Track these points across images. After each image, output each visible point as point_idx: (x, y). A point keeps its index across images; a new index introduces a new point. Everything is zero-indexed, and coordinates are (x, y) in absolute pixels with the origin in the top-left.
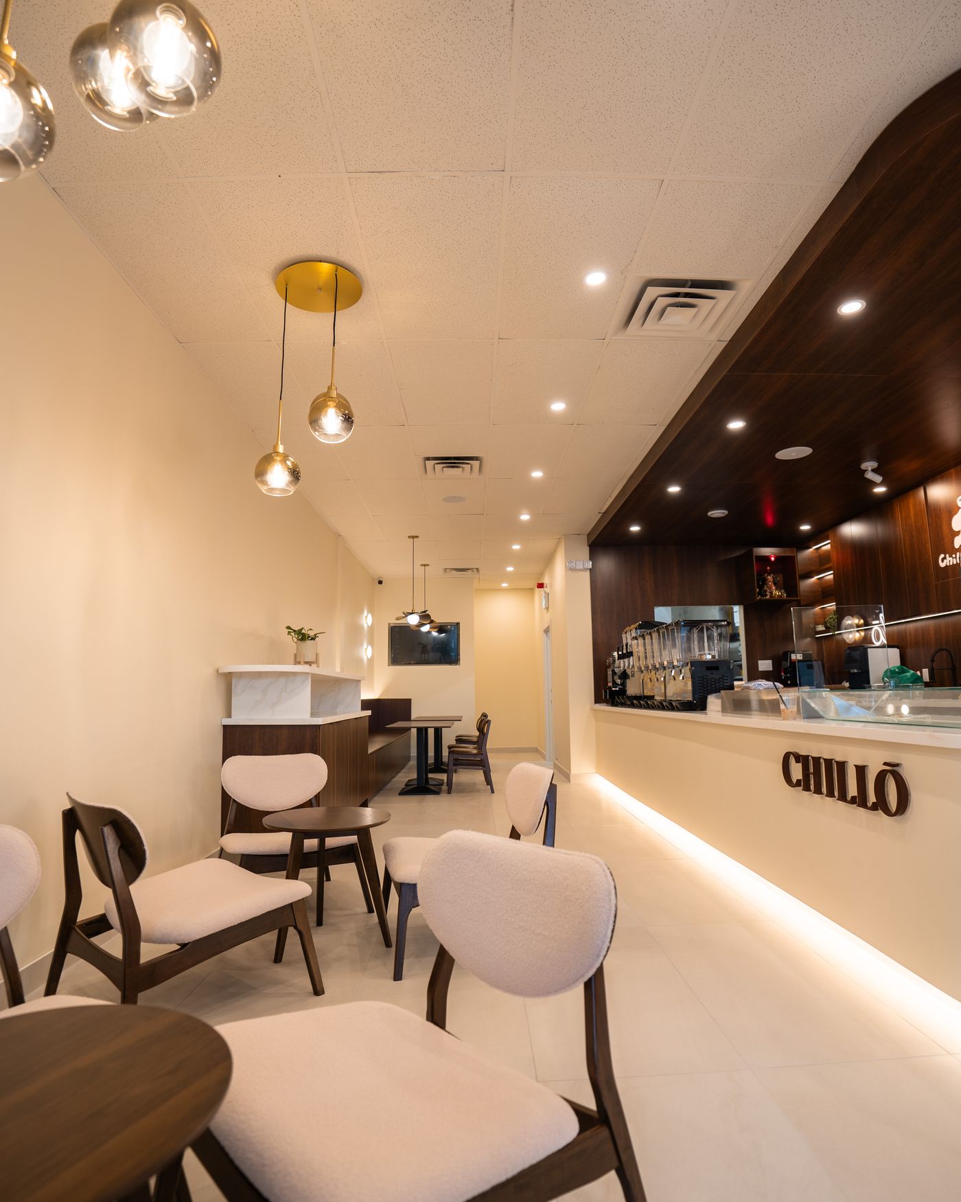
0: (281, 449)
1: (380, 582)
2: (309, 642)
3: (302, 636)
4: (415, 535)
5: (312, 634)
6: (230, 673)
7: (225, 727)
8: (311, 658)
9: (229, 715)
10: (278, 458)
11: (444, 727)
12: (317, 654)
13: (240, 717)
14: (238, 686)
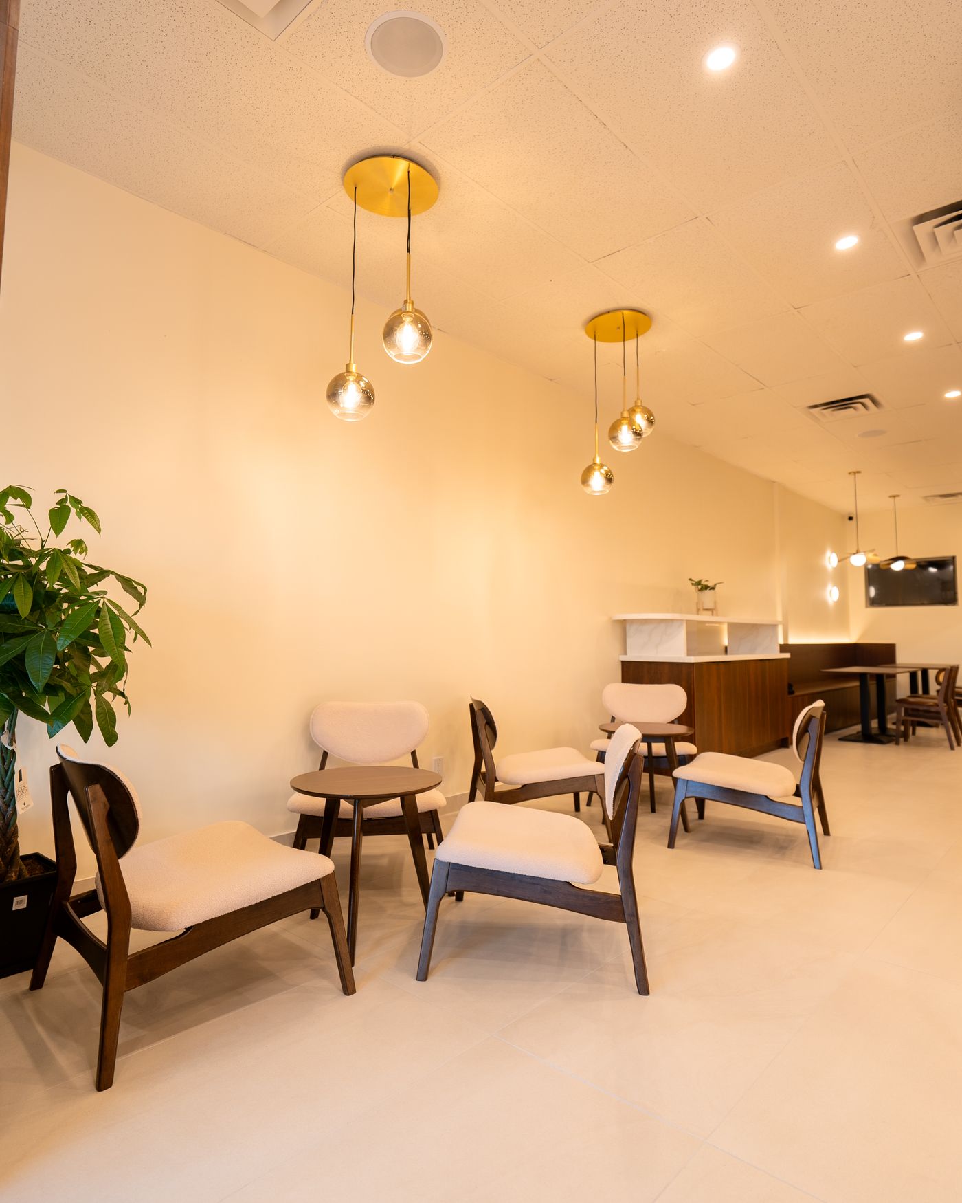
0: (598, 461)
1: (851, 518)
2: (707, 592)
3: (703, 587)
4: (855, 470)
5: (710, 584)
6: (625, 620)
7: (623, 662)
8: (709, 605)
9: (625, 653)
10: (597, 467)
11: (899, 673)
12: (715, 603)
13: (633, 656)
14: (631, 630)
